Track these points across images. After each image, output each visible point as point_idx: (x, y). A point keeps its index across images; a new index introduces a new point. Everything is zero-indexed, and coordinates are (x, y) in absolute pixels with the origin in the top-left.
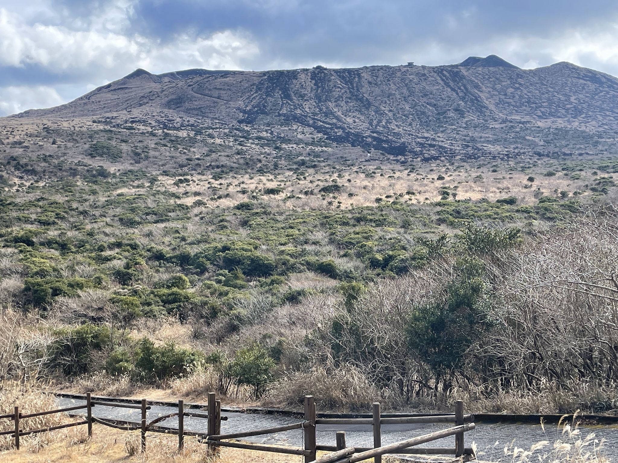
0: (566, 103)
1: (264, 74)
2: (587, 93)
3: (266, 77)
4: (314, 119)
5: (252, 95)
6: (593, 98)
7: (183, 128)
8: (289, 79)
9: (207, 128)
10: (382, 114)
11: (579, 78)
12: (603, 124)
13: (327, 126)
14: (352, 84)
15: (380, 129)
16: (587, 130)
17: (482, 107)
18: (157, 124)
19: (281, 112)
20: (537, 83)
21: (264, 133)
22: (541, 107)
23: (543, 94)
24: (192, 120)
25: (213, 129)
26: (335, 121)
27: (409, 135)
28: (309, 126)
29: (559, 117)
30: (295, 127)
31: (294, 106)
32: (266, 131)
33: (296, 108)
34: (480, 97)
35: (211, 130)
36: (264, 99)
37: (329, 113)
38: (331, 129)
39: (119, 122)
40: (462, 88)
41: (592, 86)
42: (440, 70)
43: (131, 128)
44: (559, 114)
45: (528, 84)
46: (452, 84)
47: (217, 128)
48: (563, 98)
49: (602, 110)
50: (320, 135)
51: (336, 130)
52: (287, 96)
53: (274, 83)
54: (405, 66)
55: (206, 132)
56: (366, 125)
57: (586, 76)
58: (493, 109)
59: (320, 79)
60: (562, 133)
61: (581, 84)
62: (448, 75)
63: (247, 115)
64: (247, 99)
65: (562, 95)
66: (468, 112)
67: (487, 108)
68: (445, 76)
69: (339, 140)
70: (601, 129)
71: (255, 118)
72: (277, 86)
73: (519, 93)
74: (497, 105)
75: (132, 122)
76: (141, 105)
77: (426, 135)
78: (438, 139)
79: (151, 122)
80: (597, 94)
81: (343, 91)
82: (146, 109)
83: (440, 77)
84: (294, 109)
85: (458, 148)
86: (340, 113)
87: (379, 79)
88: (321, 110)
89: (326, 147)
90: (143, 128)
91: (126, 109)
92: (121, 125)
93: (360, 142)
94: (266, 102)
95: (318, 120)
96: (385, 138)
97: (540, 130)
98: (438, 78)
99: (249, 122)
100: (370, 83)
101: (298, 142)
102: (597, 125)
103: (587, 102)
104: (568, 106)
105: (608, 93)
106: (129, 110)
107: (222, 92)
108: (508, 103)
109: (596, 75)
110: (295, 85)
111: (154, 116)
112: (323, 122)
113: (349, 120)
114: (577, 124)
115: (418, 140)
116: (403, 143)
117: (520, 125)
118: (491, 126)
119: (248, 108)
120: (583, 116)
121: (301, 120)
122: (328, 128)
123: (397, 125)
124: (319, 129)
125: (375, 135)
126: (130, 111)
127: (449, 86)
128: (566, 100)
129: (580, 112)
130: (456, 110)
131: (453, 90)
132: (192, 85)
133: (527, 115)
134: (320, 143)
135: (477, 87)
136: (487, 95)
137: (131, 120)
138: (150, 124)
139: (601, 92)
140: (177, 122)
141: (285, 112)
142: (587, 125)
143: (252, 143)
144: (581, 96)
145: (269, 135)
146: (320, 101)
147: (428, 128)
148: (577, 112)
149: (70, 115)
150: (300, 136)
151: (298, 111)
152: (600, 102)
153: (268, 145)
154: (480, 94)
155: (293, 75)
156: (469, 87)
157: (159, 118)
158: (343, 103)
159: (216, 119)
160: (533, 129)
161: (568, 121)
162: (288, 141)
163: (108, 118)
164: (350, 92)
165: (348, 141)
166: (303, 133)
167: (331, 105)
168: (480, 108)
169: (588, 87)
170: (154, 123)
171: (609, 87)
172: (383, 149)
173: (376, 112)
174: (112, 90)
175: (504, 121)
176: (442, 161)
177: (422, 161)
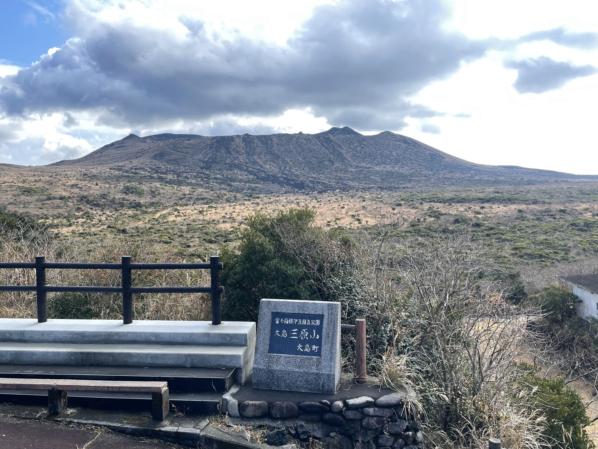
0: (390, 156)
1: (214, 138)
2: (401, 149)
3: (215, 140)
4: (246, 166)
5: (207, 151)
6: (405, 153)
7: (168, 173)
8: (229, 142)
9: (182, 172)
10: (286, 163)
11: (397, 141)
12: (412, 168)
13: (255, 170)
14: (267, 145)
15: (286, 172)
16: (404, 172)
18: (150, 170)
19: (226, 162)
20: (374, 144)
21: (218, 175)
22: (376, 158)
23: (378, 151)
24: (172, 168)
25: (187, 173)
26: (259, 167)
27: (304, 176)
28: (244, 171)
29: (387, 164)
30: (236, 171)
31: (234, 158)
32: (219, 174)
33: (235, 160)
34: (342, 153)
35: (185, 174)
36: (215, 154)
37: (254, 163)
38: (258, 172)
39: (127, 169)
40: (332, 147)
41: (404, 146)
42: (317, 136)
43: (136, 173)
44: (387, 163)
45: (369, 145)
46: (325, 145)
47: (189, 172)
48: (388, 153)
49: (411, 160)
50: (252, 176)
51: (261, 173)
52: (229, 152)
53: (220, 144)
54: (298, 134)
55: (183, 175)
56: (277, 170)
57: (400, 140)
58: (350, 159)
59: (248, 142)
60: (390, 174)
61: (398, 144)
62: (323, 139)
63: (205, 164)
64: (204, 154)
65: (388, 151)
66: (336, 161)
67: (346, 159)
68: (321, 140)
69: (264, 179)
70: (411, 171)
71: (211, 166)
72: (222, 146)
73: (364, 150)
74: (352, 157)
75: (136, 169)
76: (137, 157)
77: (314, 176)
78: (321, 178)
79: (147, 169)
80: (407, 150)
81: (262, 149)
82: (141, 160)
83: (318, 140)
84: (234, 160)
85: (333, 184)
86: (261, 163)
87: (283, 142)
88: (250, 160)
89: (257, 184)
90: (143, 173)
91: (127, 160)
92: (129, 171)
93: (276, 180)
94: (216, 156)
95: (249, 167)
96: (290, 178)
97: (377, 172)
98: (317, 141)
99: (207, 168)
100: (278, 144)
101: (240, 181)
102: (409, 169)
103: (402, 155)
104: (392, 158)
105: (413, 150)
106: (130, 161)
107: (188, 149)
108: (358, 156)
109: (405, 139)
110: (233, 145)
111: (147, 165)
112: (252, 168)
113: (268, 167)
114: (397, 168)
115: (310, 179)
116: (302, 181)
117: (366, 169)
118: (350, 170)
119: (206, 160)
120: (400, 163)
121: (239, 167)
122: (256, 172)
123: (295, 170)
124: (251, 173)
125: (284, 176)
126: (131, 162)
127: (324, 146)
128: (390, 154)
129: (398, 161)
130: (329, 160)
131: (326, 148)
132: (168, 145)
133: (369, 163)
134: (252, 181)
135: (340, 146)
136: (346, 151)
137: (134, 168)
138: (147, 170)
139: (409, 149)
140: (163, 169)
141: (228, 162)
142: (403, 169)
143: (214, 182)
144: (398, 152)
145: (221, 176)
146: (249, 155)
147: (314, 171)
148: (397, 162)
149: (91, 164)
150: (240, 177)
151: (236, 162)
152: (409, 155)
153: (223, 183)
154: (342, 151)
155: (231, 139)
156: (335, 146)
157: (151, 166)
158: (263, 157)
159: (186, 166)
160: (373, 172)
161: (392, 167)
162: (234, 181)
163: (119, 166)
164: (267, 150)
165: (270, 180)
166: (242, 175)
167: (256, 157)
168: (343, 159)
169: (402, 146)
170: (149, 170)
171: (413, 146)
172: (291, 185)
173: (283, 162)
174: (115, 148)
175: (357, 167)
176: (329, 193)
177: (318, 193)
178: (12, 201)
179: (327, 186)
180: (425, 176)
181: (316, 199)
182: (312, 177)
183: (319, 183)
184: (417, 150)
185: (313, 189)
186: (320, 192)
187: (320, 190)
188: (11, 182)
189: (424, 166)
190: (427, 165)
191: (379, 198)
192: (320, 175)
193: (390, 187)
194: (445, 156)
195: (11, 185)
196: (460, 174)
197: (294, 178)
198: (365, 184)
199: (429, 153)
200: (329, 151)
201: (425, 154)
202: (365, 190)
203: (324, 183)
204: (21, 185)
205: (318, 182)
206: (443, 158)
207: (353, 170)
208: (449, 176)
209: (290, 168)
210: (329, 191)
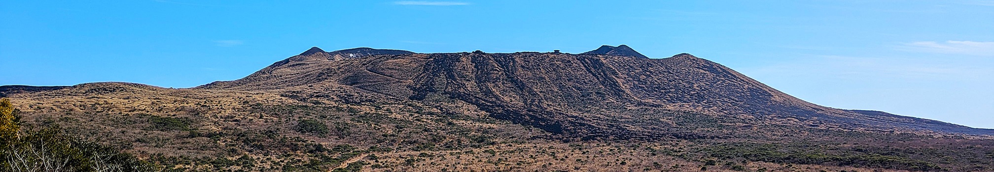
0: (690, 89)
1: (431, 56)
2: (707, 81)
3: (432, 59)
4: (476, 97)
5: (421, 74)
6: (712, 86)
7: (363, 103)
8: (452, 62)
9: (383, 104)
10: (534, 94)
11: (700, 68)
12: (723, 109)
13: (489, 104)
14: (507, 68)
15: (534, 108)
16: (711, 115)
17: (619, 91)
18: (339, 99)
19: (446, 91)
20: (665, 72)
21: (435, 109)
22: (670, 92)
23: (671, 81)
24: (370, 96)
25: (389, 104)
26: (494, 99)
27: (560, 114)
28: (473, 104)
29: (685, 102)
30: (460, 105)
31: (458, 85)
32: (436, 107)
33: (460, 87)
34: (617, 82)
36: (431, 78)
37: (488, 93)
38: (492, 106)
39: (305, 96)
40: (602, 74)
41: (711, 75)
42: (581, 57)
43: (317, 103)
44: (685, 99)
45: (657, 72)
46: (593, 70)
47: (392, 104)
48: (687, 85)
49: (721, 96)
50: (484, 112)
51: (497, 108)
52: (452, 77)
53: (440, 65)
54: (552, 53)
55: (383, 107)
56: (521, 103)
57: (705, 66)
58: (629, 93)
59: (479, 62)
60: (689, 117)
61: (701, 73)
62: (589, 62)
63: (417, 92)
64: (417, 78)
65: (686, 82)
66: (609, 95)
67: (624, 92)
68: (587, 63)
69: (501, 117)
70: (722, 114)
71: (425, 95)
72: (442, 67)
73: (650, 80)
74: (632, 89)
75: (318, 96)
76: (320, 80)
77: (575, 114)
78: (585, 118)
79: (333, 97)
80: (715, 83)
81: (500, 73)
82: (327, 84)
83: (583, 64)
84: (458, 88)
85: (605, 127)
86: (498, 93)
87: (530, 64)
88: (481, 89)
89: (491, 123)
90: (327, 102)
91: (306, 83)
92: (308, 99)
93: (519, 119)
94: (433, 81)
95: (480, 99)
96: (540, 117)
97: (670, 114)
98: (581, 64)
99: (420, 98)
100: (523, 67)
101: (467, 118)
102: (718, 110)
103: (707, 89)
104: (692, 93)
105: (724, 81)
106: (310, 85)
107: (393, 71)
108: (641, 88)
109: (712, 65)
110: (458, 67)
111: (334, 91)
112: (484, 100)
113: (506, 99)
114: (701, 108)
115: (569, 119)
116: (558, 122)
117: (654, 108)
118: (629, 108)
119: (418, 86)
120: (705, 101)
121: (465, 98)
122: (489, 106)
123: (548, 105)
124: (482, 107)
125: (531, 113)
126: (312, 86)
127: (591, 72)
128: (690, 87)
130: (598, 93)
131: (594, 75)
132: (366, 64)
133: (658, 99)
134: (483, 120)
135: (614, 73)
136: (623, 81)
137: (315, 95)
138: (333, 98)
139: (718, 81)
140: (356, 98)
141: (450, 90)
142: (710, 109)
143: (427, 119)
144: (702, 84)
145: (439, 111)
146: (480, 82)
147: (575, 108)
148: (700, 98)
149: (255, 88)
150: (466, 113)
151: (462, 90)
152: (718, 90)
153: (441, 121)
154: (618, 80)
155: (456, 57)
156: (607, 72)
157: (339, 93)
158: (500, 84)
159: (390, 95)
160: (665, 112)
161: (693, 105)
162: (458, 118)
163: (294, 92)
164: (506, 74)
165: (510, 119)
166: (469, 110)
167: (490, 85)
168: (618, 92)
169: (707, 76)
170: (336, 98)
171: (724, 76)
172: (541, 127)
173: (529, 92)
174: (291, 66)
175: (639, 104)
176: (599, 141)
177: (582, 140)
178: (140, 137)
179: (595, 130)
180: (744, 121)
181: (580, 149)
182: (573, 117)
183: (584, 124)
184: (730, 82)
185: (574, 134)
186: (586, 139)
187: (585, 136)
188: (143, 110)
189: (741, 106)
190: (746, 105)
191: (676, 151)
192: (585, 114)
193: (692, 135)
194: (772, 94)
195: (142, 114)
196: (796, 120)
197: (545, 116)
198: (652, 129)
199: (749, 88)
200: (598, 79)
201: (742, 89)
202: (654, 139)
203: (590, 126)
204: (155, 114)
205: (581, 124)
206: (770, 95)
207: (634, 108)
208: (780, 124)
209: (540, 101)
210: (598, 138)
